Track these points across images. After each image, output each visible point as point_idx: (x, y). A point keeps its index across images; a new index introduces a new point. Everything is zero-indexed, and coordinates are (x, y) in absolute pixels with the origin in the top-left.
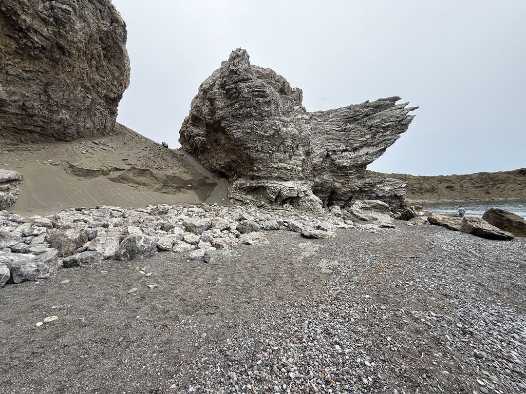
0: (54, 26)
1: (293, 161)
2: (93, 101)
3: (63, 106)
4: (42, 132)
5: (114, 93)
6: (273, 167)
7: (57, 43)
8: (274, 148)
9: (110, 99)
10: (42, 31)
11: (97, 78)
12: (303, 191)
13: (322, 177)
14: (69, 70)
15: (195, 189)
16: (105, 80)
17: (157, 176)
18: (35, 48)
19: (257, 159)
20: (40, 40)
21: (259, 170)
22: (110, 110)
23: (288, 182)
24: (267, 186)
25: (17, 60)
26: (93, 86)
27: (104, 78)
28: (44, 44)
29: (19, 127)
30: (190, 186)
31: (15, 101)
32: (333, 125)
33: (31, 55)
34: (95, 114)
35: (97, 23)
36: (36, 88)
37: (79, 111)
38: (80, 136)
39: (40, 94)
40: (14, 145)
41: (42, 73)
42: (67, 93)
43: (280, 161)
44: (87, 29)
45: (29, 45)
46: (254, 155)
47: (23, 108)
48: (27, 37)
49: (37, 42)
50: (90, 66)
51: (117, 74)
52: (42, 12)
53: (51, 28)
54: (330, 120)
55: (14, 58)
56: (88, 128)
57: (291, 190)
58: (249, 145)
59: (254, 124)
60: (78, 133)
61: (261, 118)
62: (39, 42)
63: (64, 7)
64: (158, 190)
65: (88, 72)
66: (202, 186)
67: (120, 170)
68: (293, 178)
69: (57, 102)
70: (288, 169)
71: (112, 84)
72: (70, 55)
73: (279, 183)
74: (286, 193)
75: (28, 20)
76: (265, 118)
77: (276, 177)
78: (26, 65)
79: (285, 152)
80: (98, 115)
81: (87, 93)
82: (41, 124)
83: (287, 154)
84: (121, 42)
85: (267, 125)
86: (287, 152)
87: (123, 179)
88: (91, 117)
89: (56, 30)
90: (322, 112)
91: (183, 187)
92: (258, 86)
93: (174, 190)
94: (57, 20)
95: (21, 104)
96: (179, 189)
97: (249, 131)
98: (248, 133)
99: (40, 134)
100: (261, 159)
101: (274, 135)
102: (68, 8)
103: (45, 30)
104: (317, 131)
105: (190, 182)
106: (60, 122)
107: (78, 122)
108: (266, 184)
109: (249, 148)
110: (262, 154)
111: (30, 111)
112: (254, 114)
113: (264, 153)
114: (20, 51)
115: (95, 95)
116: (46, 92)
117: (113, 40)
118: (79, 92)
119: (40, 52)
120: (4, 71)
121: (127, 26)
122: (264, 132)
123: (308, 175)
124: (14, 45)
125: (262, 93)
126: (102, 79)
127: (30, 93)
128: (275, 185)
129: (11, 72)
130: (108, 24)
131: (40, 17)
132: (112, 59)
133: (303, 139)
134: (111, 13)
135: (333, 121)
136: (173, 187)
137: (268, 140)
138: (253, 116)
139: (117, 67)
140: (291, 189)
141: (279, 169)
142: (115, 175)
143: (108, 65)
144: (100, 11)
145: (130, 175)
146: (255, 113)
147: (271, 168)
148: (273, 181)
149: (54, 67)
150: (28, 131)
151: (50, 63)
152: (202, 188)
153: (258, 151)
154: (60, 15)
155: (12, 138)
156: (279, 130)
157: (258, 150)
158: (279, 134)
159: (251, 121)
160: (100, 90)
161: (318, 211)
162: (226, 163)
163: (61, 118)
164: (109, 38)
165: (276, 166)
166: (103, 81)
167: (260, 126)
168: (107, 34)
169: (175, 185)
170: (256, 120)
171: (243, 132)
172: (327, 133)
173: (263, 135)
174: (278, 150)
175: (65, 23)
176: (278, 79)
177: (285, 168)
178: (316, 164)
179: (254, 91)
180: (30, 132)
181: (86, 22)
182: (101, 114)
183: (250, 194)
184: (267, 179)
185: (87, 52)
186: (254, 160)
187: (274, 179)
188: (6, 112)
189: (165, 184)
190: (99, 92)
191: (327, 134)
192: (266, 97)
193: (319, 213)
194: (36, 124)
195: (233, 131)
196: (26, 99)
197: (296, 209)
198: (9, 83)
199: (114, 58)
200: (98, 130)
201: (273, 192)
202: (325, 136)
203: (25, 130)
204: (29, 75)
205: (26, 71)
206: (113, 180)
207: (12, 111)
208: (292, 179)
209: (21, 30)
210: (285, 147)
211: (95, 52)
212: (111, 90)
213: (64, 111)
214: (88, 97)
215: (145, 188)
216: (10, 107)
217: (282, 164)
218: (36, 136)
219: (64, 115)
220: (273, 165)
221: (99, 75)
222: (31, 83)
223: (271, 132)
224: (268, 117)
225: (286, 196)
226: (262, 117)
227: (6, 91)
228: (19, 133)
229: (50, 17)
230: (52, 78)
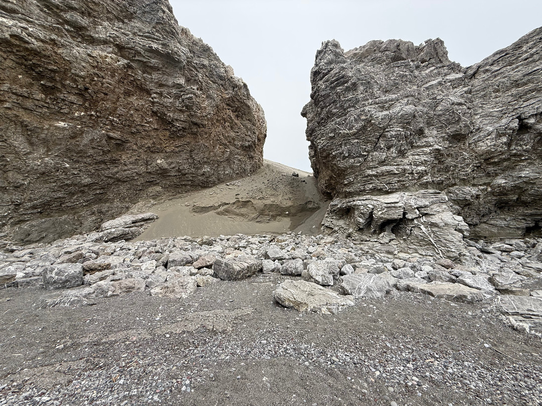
0: (187, 111)
1: (411, 157)
2: (231, 152)
3: (205, 162)
4: (192, 184)
5: (249, 141)
6: (369, 175)
7: (192, 122)
8: (369, 147)
9: (246, 147)
10: (180, 118)
11: (233, 134)
12: (417, 208)
13: (515, 174)
14: (206, 136)
15: (293, 216)
16: (238, 134)
17: (255, 206)
18: (179, 131)
19: (346, 168)
20: (180, 124)
21: (350, 183)
22: (249, 156)
23: (391, 196)
24: (355, 205)
25: (171, 142)
26: (230, 142)
27: (238, 132)
28: (183, 126)
29: (178, 184)
30: (287, 213)
31: (174, 168)
32: (534, 61)
33: (178, 136)
34: (234, 162)
35: (220, 95)
36: (184, 156)
37: (219, 163)
38: (220, 181)
39: (188, 159)
40: (174, 195)
41: (186, 144)
42: (207, 153)
43: (382, 163)
44: (213, 103)
45: (175, 130)
46: (342, 164)
47: (179, 171)
48: (173, 126)
49: (179, 127)
50: (224, 128)
51: (249, 126)
52: (178, 107)
53: (186, 114)
54: (524, 56)
55: (169, 141)
56: (228, 174)
57: (389, 207)
58: (334, 153)
59: (336, 124)
60: (219, 180)
61: (344, 112)
62: (180, 126)
63: (188, 96)
64: (253, 219)
65: (224, 132)
66: (301, 212)
67: (228, 204)
68: (406, 187)
69: (199, 161)
70: (395, 174)
71: (246, 135)
72: (204, 126)
73: (374, 198)
74: (380, 213)
75: (171, 115)
76: (349, 110)
77: (371, 189)
78: (176, 143)
79: (389, 148)
80: (236, 162)
81: (226, 148)
82: (191, 178)
83: (393, 150)
84: (245, 99)
85: (352, 118)
86: (392, 146)
87: (227, 212)
88: (230, 165)
89: (189, 113)
90: (502, 51)
91: (280, 215)
92: (337, 73)
93: (268, 219)
94: (187, 106)
95: (177, 168)
96: (274, 217)
97: (332, 135)
98: (332, 138)
99: (191, 186)
100: (352, 167)
101: (364, 128)
102: (190, 96)
103: (183, 117)
104: (491, 89)
105: (288, 208)
106: (203, 174)
107: (219, 171)
108: (355, 203)
109: (334, 157)
110: (352, 161)
111: (183, 172)
112: (335, 111)
113: (354, 158)
114: (172, 136)
115: (232, 148)
116: (191, 156)
117: (239, 101)
118: (218, 149)
119: (183, 131)
120: (164, 151)
121: (247, 85)
122: (349, 130)
123: (467, 175)
124: (168, 133)
125: (342, 80)
126: (237, 134)
127: (181, 161)
128: (366, 203)
129: (168, 150)
130: (231, 92)
131: (178, 110)
132: (243, 116)
133: (440, 115)
134: (232, 82)
135: (532, 55)
136: (268, 215)
137: (358, 139)
138: (334, 115)
139: (249, 120)
140: (391, 206)
141: (380, 176)
142: (222, 209)
143: (243, 122)
144: (222, 85)
145: (234, 208)
146: (335, 109)
147: (367, 177)
148: (364, 197)
149: (195, 138)
150: (184, 185)
151: (192, 136)
152: (299, 214)
153: (344, 158)
154: (187, 102)
155: (173, 191)
156: (371, 118)
157: (344, 156)
158: (372, 125)
159: (333, 121)
160: (236, 143)
161: (445, 246)
162: (327, 182)
163: (204, 172)
164: (235, 102)
165: (374, 173)
166: (237, 135)
167: (343, 124)
168: (232, 99)
169: (271, 213)
170: (337, 118)
171: (326, 139)
172: (516, 84)
173: (348, 134)
174: (376, 148)
175: (192, 106)
176: (386, 47)
177: (390, 173)
178: (488, 152)
179: (332, 83)
180: (185, 185)
181: (212, 98)
182: (240, 160)
183: (343, 219)
184: (359, 195)
185: (219, 119)
186: (344, 171)
187: (368, 194)
188: (169, 176)
189: (262, 213)
190: (235, 145)
191: (518, 86)
192: (347, 82)
193: (448, 251)
194: (188, 179)
195: (318, 141)
196: (180, 164)
197: (402, 242)
198: (168, 157)
199: (245, 115)
200: (237, 174)
201: (362, 213)
202: (514, 91)
203: (181, 185)
204: (179, 149)
205: (178, 147)
206: (218, 213)
207: (173, 174)
208: (404, 188)
209: (170, 123)
210: (388, 140)
211: (225, 116)
212: (246, 140)
213: (206, 166)
214: (227, 151)
215: (242, 218)
216: (171, 172)
217: (384, 168)
218: (189, 187)
219: (206, 169)
220: (370, 172)
221: (234, 132)
222: (181, 153)
223: (358, 126)
224: (353, 106)
225: (381, 218)
226: (345, 110)
227: (167, 163)
228: (178, 188)
229: (183, 107)
230: (194, 146)
